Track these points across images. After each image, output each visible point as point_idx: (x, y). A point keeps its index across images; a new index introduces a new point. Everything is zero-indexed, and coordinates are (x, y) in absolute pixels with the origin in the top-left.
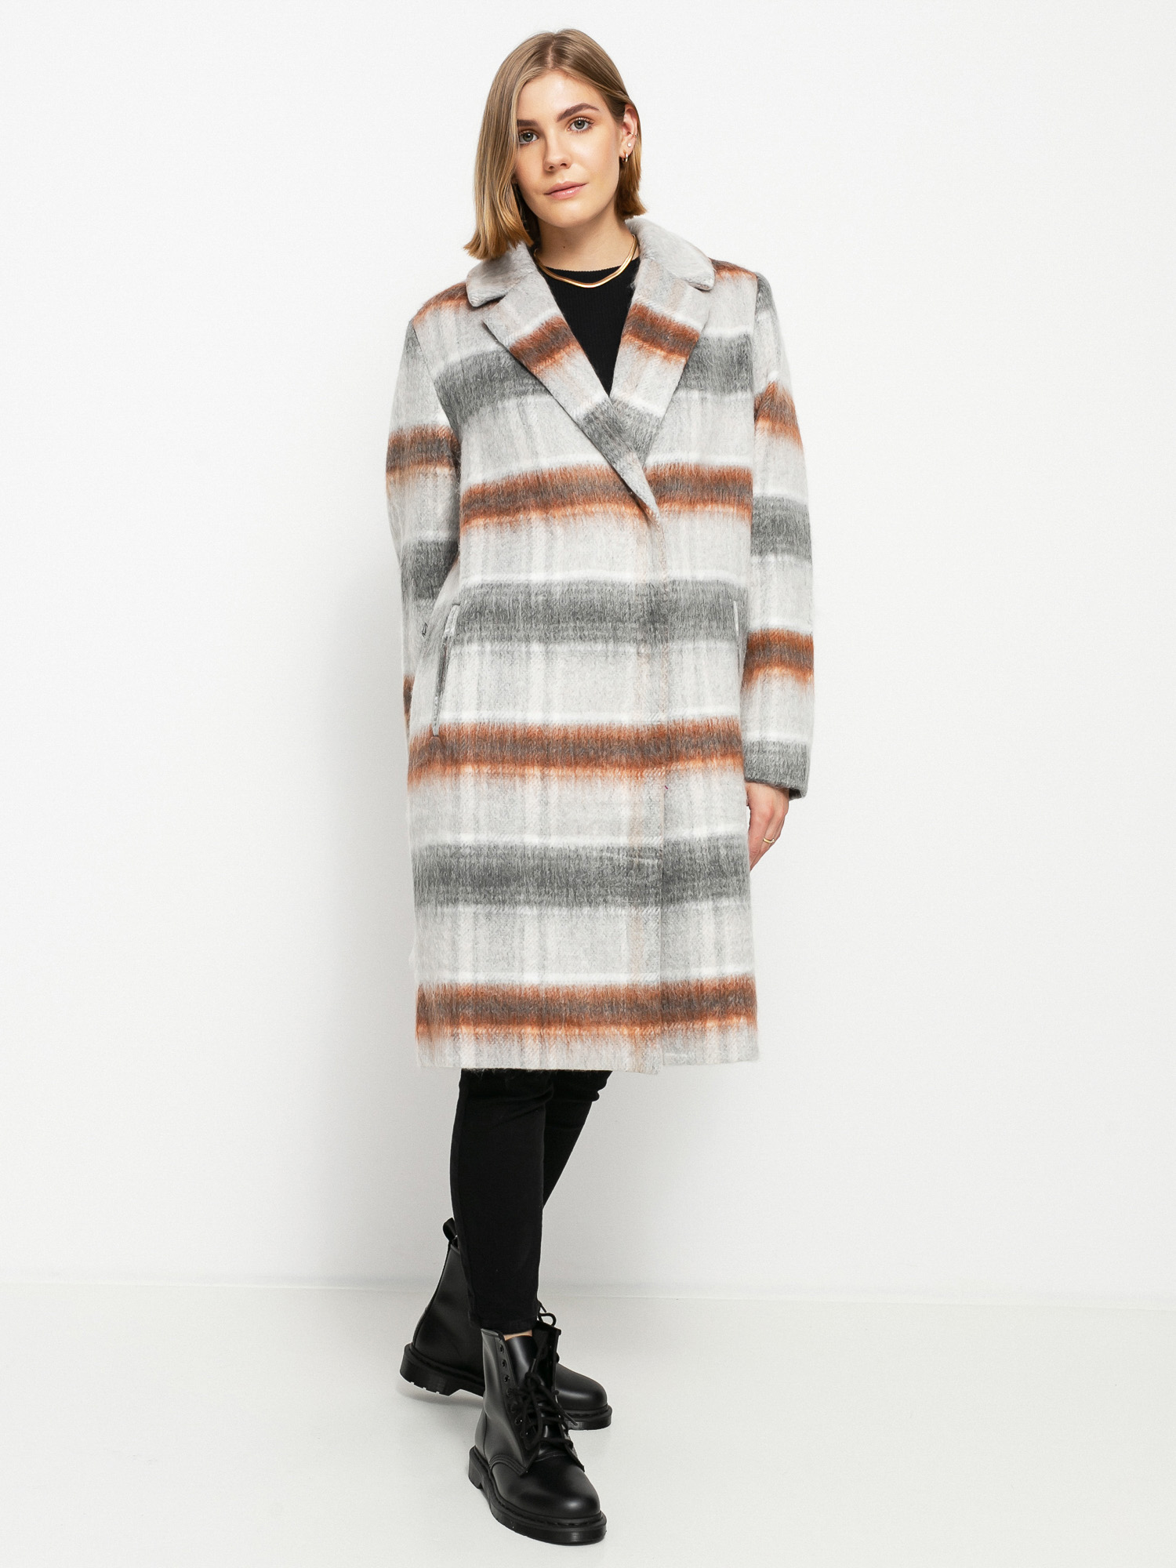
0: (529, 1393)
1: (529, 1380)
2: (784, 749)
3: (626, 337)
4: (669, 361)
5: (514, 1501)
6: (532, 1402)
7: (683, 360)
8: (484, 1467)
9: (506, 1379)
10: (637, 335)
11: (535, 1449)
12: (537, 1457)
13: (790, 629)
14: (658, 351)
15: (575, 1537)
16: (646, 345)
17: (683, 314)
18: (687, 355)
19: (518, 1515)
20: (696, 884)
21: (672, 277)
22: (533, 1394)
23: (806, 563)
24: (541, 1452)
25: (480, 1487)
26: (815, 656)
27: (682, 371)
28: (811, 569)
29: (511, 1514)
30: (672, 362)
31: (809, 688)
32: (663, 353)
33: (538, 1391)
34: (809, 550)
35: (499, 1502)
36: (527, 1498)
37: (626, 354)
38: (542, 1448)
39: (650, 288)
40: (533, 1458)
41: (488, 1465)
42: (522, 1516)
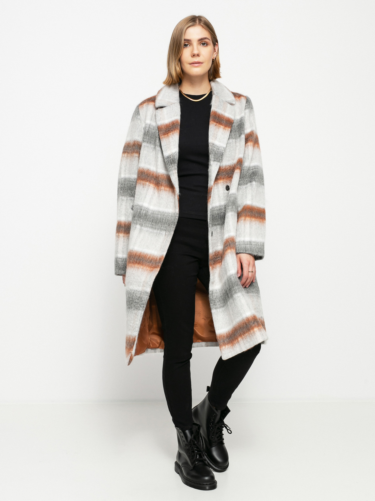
0: (191, 445)
1: (191, 441)
2: (257, 244)
3: (211, 122)
4: (225, 129)
5: (189, 477)
6: (192, 448)
7: (230, 129)
8: (179, 467)
9: (184, 441)
10: (214, 121)
11: (194, 461)
12: (196, 464)
13: (257, 206)
14: (222, 126)
15: (207, 488)
16: (217, 124)
17: (228, 113)
18: (230, 127)
19: (190, 482)
20: (234, 288)
21: (223, 101)
22: (192, 445)
23: (262, 186)
24: (196, 463)
25: (178, 473)
26: (266, 215)
27: (230, 133)
28: (264, 188)
29: (188, 482)
30: (226, 130)
31: (264, 224)
32: (223, 127)
33: (194, 444)
34: (263, 181)
35: (184, 478)
36: (193, 476)
37: (212, 128)
38: (197, 461)
39: (216, 105)
40: (194, 464)
41: (180, 467)
42: (192, 482)
